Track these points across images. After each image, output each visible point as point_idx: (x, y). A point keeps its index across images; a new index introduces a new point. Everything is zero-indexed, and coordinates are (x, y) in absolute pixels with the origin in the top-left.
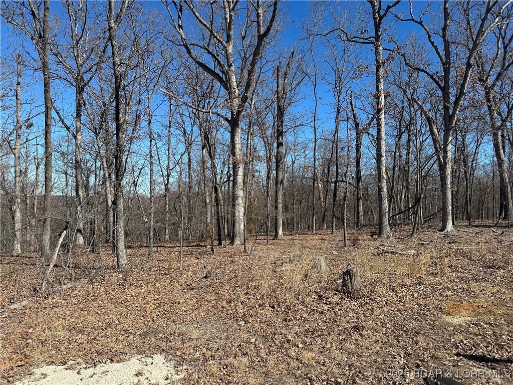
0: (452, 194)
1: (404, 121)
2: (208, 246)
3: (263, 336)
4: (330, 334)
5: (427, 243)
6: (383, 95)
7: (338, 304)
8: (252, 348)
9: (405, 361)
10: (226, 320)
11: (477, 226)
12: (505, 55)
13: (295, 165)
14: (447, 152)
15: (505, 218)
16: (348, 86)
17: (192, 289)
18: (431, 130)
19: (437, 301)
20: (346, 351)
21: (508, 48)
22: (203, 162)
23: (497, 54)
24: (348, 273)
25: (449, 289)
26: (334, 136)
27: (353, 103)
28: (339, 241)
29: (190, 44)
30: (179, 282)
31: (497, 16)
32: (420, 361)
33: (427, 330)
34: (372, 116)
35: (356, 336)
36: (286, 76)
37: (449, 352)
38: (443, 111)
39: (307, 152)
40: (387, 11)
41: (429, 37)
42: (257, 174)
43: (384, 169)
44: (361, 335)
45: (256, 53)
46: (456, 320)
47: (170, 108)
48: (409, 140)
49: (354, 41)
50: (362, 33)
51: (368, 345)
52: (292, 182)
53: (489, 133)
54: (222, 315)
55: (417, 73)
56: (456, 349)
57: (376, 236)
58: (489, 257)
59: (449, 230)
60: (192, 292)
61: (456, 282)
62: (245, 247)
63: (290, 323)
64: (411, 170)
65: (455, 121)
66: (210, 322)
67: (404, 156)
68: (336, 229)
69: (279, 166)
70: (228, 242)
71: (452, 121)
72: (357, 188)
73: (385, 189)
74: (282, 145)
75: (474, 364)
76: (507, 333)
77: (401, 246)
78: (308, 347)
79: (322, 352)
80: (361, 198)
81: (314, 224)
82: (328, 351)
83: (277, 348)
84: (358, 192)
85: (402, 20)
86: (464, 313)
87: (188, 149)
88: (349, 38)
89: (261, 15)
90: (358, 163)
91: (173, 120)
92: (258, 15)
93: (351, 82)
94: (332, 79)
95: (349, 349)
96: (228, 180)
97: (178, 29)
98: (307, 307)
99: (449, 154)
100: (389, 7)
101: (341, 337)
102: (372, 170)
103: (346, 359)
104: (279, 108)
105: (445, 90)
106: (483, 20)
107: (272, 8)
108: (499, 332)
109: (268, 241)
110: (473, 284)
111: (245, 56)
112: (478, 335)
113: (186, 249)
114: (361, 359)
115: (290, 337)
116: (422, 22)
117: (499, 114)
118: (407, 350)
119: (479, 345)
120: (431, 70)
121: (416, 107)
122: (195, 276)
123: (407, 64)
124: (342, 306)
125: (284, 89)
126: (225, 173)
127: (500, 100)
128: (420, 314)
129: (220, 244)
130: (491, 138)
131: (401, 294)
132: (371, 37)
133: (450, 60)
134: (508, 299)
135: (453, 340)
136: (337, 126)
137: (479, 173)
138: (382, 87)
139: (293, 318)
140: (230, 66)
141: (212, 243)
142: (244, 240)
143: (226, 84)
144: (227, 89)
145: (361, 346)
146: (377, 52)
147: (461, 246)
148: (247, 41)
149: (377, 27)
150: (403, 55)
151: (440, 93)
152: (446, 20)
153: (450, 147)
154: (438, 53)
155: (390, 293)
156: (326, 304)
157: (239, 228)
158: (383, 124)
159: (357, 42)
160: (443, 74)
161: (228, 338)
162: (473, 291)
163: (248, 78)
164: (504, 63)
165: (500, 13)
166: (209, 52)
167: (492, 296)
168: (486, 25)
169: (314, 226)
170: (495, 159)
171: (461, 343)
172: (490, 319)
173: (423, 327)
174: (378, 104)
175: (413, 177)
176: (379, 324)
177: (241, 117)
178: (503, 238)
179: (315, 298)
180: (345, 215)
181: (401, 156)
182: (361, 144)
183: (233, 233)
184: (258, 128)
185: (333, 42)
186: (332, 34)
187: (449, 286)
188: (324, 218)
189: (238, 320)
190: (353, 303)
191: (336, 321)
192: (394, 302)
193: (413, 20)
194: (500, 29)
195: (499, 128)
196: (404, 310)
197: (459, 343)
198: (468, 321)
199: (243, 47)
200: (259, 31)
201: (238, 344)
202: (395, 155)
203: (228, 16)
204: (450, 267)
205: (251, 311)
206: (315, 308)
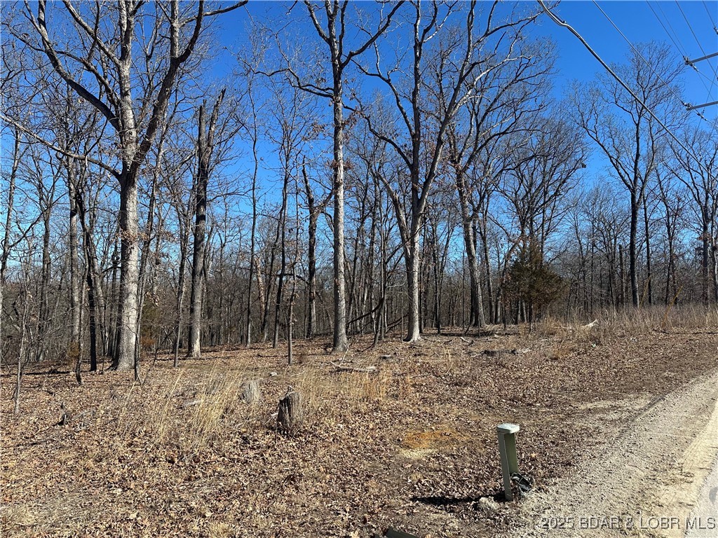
0: (420, 297)
1: (369, 201)
2: (72, 373)
3: (151, 507)
4: (253, 492)
5: (390, 356)
6: (342, 165)
7: (269, 447)
8: (130, 529)
9: (350, 517)
10: (90, 490)
11: (446, 335)
12: (478, 134)
13: (226, 249)
14: (414, 243)
15: (476, 325)
16: (299, 147)
17: (34, 444)
18: (398, 216)
19: (395, 431)
20: (274, 514)
21: (481, 127)
22: (72, 237)
23: (470, 133)
24: (287, 402)
25: (410, 415)
26: (281, 213)
27: (306, 172)
28: (282, 357)
29: (58, 52)
30: (10, 433)
31: (470, 89)
32: (369, 513)
33: (381, 471)
34: (329, 192)
35: (290, 490)
36: (212, 121)
37: (404, 496)
38: (411, 193)
39: (243, 232)
40: (349, 58)
41: (398, 101)
42: (163, 259)
43: (342, 260)
44: (297, 488)
45: (167, 82)
46: (415, 454)
47: (16, 146)
48: (373, 226)
49: (307, 90)
50: (318, 81)
51: (305, 501)
52: (220, 273)
53: (460, 224)
54: (84, 481)
55: (384, 143)
56: (413, 491)
57: (331, 349)
58: (457, 372)
59: (416, 339)
60: (33, 448)
61: (419, 405)
62: (136, 371)
63: (196, 483)
64: (375, 263)
65: (423, 207)
66: (62, 495)
67: (368, 247)
68: (280, 341)
69: (200, 249)
70: (108, 365)
71: (421, 206)
72: (310, 284)
73: (342, 287)
74: (205, 220)
75: (431, 509)
76: (469, 465)
77: (359, 361)
78: (218, 515)
79: (239, 520)
80: (314, 298)
81: (249, 335)
82: (249, 517)
83: (172, 524)
84: (310, 290)
85: (367, 73)
86: (425, 444)
87: (45, 215)
88: (302, 85)
89: (178, 30)
90: (311, 251)
91: (20, 165)
92: (172, 30)
93: (302, 143)
94: (279, 135)
95: (278, 510)
96: (115, 267)
97: (37, 26)
98: (224, 456)
99: (417, 246)
100: (352, 55)
101: (268, 494)
102: (329, 262)
103: (273, 525)
104: (202, 165)
105: (414, 168)
106: (456, 90)
107: (194, 24)
108: (460, 464)
109: (175, 362)
110: (437, 406)
111: (150, 84)
112: (438, 471)
113: (31, 377)
114: (293, 522)
115: (193, 504)
116: (390, 80)
117: (471, 202)
118: (354, 501)
119: (438, 483)
120: (400, 142)
121: (381, 185)
122: (42, 422)
123: (371, 130)
124: (275, 450)
125: (209, 139)
126: (110, 255)
127: (472, 186)
128: (374, 451)
129: (94, 368)
130: (462, 230)
131: (353, 425)
132: (328, 89)
133: (420, 132)
134: (473, 423)
135: (410, 481)
136: (285, 200)
137: (449, 270)
138: (341, 155)
139: (201, 475)
140: (124, 94)
141: (78, 366)
142: (135, 362)
143: (117, 121)
144: (118, 128)
145: (295, 504)
146: (336, 110)
147: (427, 359)
148: (154, 63)
149: (336, 76)
150: (367, 118)
151: (408, 171)
152: (416, 83)
153: (418, 238)
154: (407, 122)
155: (339, 425)
156: (252, 448)
157: (128, 343)
158: (341, 204)
159: (311, 91)
160: (412, 149)
161: (89, 518)
162: (437, 416)
163: (153, 116)
164: (476, 143)
165: (473, 85)
166: (89, 69)
167: (456, 420)
168: (458, 96)
169: (249, 337)
170: (466, 255)
171: (419, 484)
172: (452, 449)
173: (377, 467)
174: (336, 176)
175: (377, 272)
176: (322, 470)
177: (139, 172)
178: (472, 349)
179: (237, 442)
180: (291, 321)
181: (363, 246)
182: (316, 227)
183: (118, 350)
184: (169, 192)
185: (279, 86)
186: (278, 75)
187: (410, 410)
188: (264, 325)
189: (112, 487)
190: (291, 444)
191: (264, 472)
192: (343, 437)
193: (380, 76)
194: (474, 104)
195: (470, 219)
196: (356, 447)
197: (417, 484)
198: (429, 454)
199: (148, 71)
200: (172, 53)
201: (107, 525)
202: (356, 243)
203: (124, 21)
204: (414, 386)
205: (134, 472)
206: (236, 457)
